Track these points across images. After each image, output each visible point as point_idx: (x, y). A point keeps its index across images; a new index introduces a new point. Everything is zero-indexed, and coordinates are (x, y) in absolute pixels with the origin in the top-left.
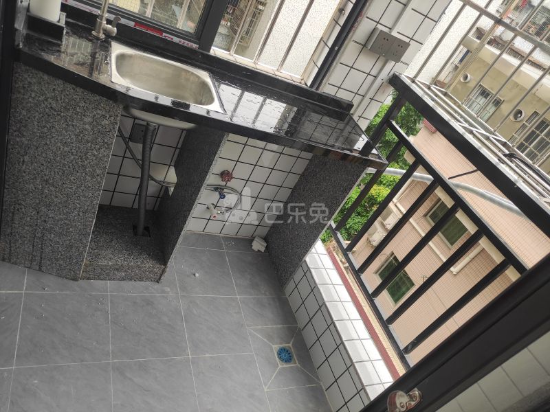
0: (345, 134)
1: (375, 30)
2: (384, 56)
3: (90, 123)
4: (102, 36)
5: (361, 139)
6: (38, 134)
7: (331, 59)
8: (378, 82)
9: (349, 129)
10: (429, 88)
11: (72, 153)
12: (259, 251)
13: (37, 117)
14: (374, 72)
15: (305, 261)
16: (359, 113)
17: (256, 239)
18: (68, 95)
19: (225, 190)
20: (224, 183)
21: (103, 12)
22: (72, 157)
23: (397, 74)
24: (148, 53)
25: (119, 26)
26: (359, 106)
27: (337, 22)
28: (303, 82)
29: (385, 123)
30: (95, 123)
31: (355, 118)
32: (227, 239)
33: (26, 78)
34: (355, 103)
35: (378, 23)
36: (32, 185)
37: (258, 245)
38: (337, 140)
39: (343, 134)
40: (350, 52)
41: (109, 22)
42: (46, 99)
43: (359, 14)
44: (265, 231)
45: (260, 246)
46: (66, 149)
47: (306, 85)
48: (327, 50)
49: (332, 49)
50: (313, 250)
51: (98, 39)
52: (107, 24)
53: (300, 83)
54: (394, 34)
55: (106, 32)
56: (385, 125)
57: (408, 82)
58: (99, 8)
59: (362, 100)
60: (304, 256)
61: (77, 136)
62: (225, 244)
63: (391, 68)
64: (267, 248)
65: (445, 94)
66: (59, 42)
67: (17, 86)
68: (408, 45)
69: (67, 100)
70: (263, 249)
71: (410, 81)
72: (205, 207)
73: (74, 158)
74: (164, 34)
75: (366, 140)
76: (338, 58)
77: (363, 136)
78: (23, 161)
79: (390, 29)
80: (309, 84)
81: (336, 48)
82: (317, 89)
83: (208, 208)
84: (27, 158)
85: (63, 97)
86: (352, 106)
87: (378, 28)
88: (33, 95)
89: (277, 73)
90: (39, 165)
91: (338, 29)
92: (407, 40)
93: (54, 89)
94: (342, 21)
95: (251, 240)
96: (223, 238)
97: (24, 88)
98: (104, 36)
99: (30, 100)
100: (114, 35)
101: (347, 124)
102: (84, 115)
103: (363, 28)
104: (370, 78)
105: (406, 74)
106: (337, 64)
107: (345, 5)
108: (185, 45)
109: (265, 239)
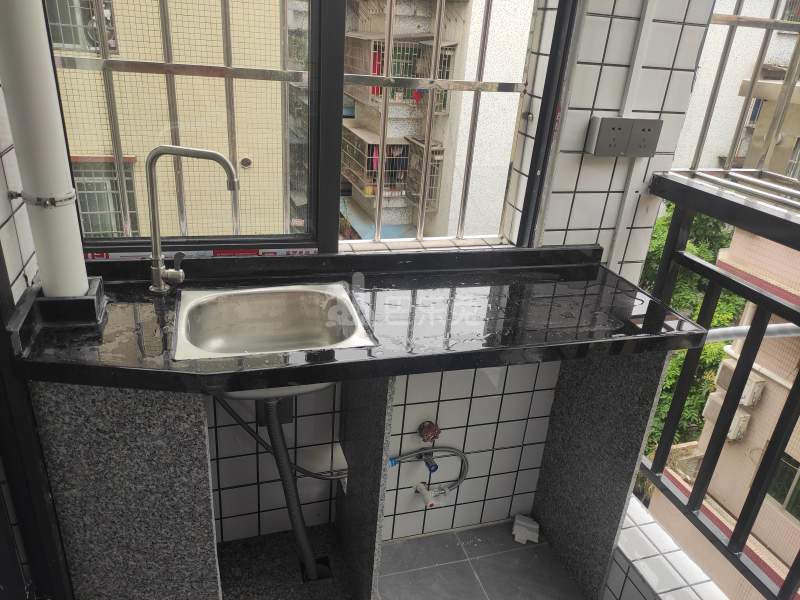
0: (606, 302)
1: (591, 121)
2: (625, 156)
3: (162, 435)
4: (165, 288)
5: (636, 302)
6: (92, 477)
7: (535, 192)
8: (631, 197)
9: (608, 291)
10: (727, 176)
11: (151, 491)
12: (528, 541)
13: (82, 452)
14: (618, 185)
15: (618, 548)
16: (617, 257)
17: (517, 521)
18: (116, 403)
19: (435, 454)
20: (429, 444)
21: (156, 254)
22: (153, 498)
23: (659, 174)
24: (241, 289)
25: (185, 265)
26: (612, 246)
27: (526, 135)
28: (505, 241)
29: (670, 259)
30: (168, 433)
31: (614, 268)
32: (467, 534)
33: (51, 396)
34: (604, 243)
35: (593, 109)
36: (108, 559)
37: (525, 532)
38: (593, 321)
39: (603, 305)
40: (562, 170)
41: (169, 264)
42: (87, 420)
43: (556, 108)
44: (528, 501)
45: (529, 533)
46: (140, 487)
47: (512, 244)
48: (524, 181)
49: (532, 177)
50: (626, 521)
51: (159, 295)
52: (167, 268)
53: (501, 244)
54: (628, 115)
55: (168, 281)
56: (673, 263)
57: (684, 180)
58: (149, 250)
59: (614, 235)
60: (613, 539)
61: (150, 461)
62: (466, 547)
63: (643, 170)
64: (542, 531)
65: (760, 175)
66: (93, 324)
67: (41, 413)
68: (658, 124)
69: (117, 411)
70: (535, 537)
71: (686, 178)
72: (412, 490)
73: (156, 499)
74: (261, 251)
75: (647, 300)
76: (546, 185)
77: (639, 295)
78: (85, 525)
79: (618, 110)
80: (515, 241)
81: (539, 173)
82: (530, 245)
83: (417, 492)
84: (87, 520)
85: (110, 408)
86: (600, 251)
87: (595, 118)
88: (67, 419)
89: (459, 243)
90: (109, 524)
91: (531, 143)
92: (655, 117)
93: (93, 401)
94: (533, 131)
95: (508, 526)
96: (461, 534)
97: (51, 412)
98: (167, 287)
99: (65, 428)
100: (182, 280)
101: (603, 283)
102: (150, 427)
103: (571, 127)
104: (615, 198)
105: (676, 169)
106: (548, 195)
107: (530, 104)
108: (297, 255)
109: (534, 515)
